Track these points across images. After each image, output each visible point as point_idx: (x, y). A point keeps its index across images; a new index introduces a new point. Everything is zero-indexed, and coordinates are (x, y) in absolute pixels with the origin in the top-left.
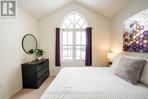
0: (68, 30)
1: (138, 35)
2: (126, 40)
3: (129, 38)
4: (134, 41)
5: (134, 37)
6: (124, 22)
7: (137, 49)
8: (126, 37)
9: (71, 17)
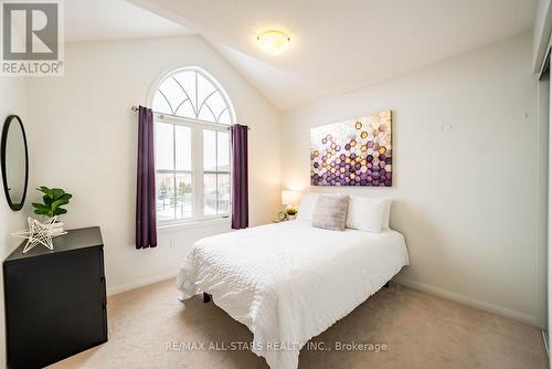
0: (174, 119)
1: (333, 158)
2: (316, 165)
3: (320, 162)
4: (329, 167)
5: (329, 161)
6: (312, 130)
7: (333, 182)
8: (316, 160)
9: (187, 77)
